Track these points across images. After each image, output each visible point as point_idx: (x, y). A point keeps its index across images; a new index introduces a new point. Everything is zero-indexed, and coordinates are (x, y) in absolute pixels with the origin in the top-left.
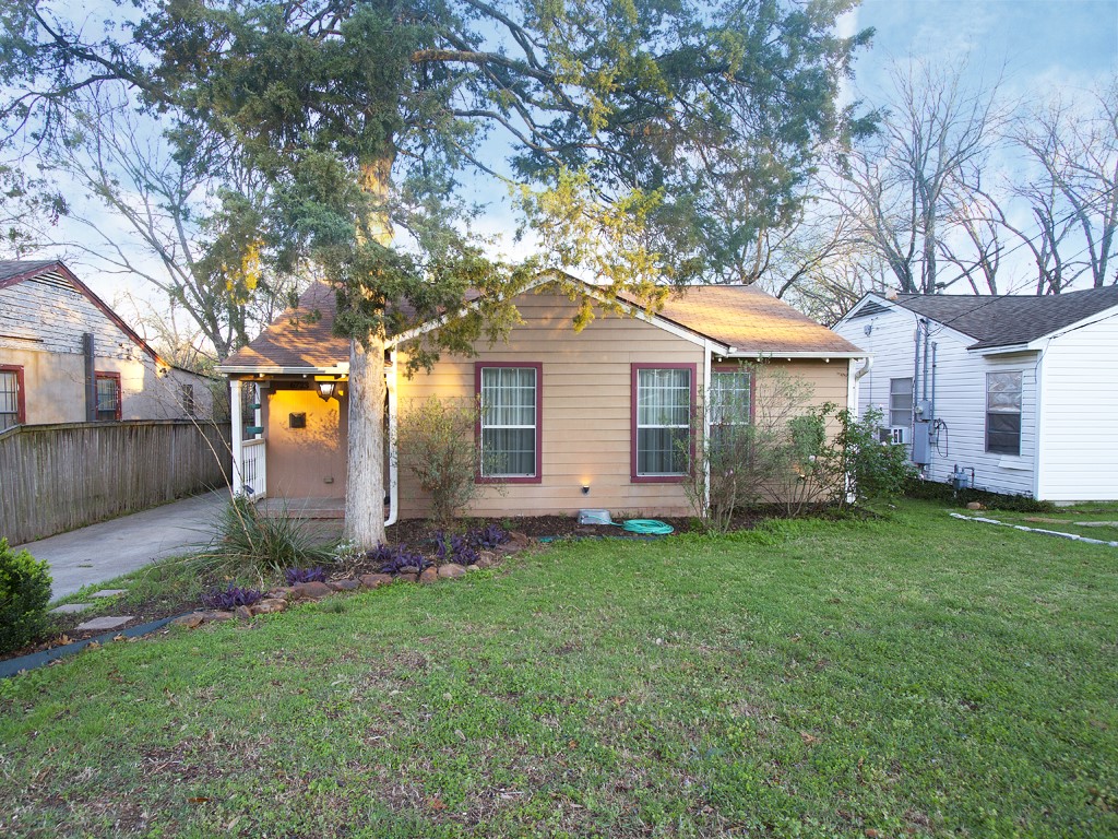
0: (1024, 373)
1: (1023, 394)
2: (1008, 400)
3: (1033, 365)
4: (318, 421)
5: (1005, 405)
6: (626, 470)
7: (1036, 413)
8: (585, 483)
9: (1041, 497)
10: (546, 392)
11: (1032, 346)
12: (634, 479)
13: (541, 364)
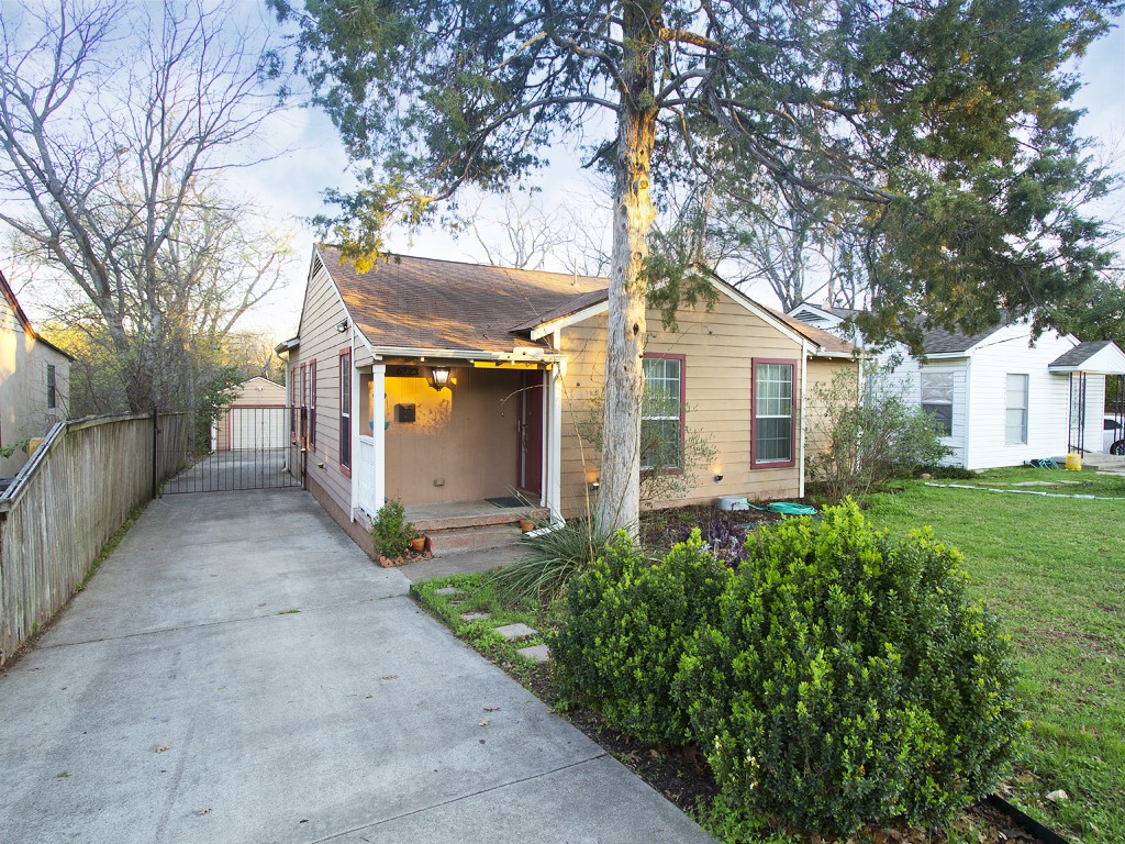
0: (955, 374)
1: (955, 390)
2: (940, 394)
3: (964, 368)
4: (427, 413)
5: (938, 398)
6: (747, 458)
7: (965, 404)
8: (717, 471)
9: (969, 467)
10: (688, 384)
11: (966, 354)
12: (753, 466)
13: (684, 356)
